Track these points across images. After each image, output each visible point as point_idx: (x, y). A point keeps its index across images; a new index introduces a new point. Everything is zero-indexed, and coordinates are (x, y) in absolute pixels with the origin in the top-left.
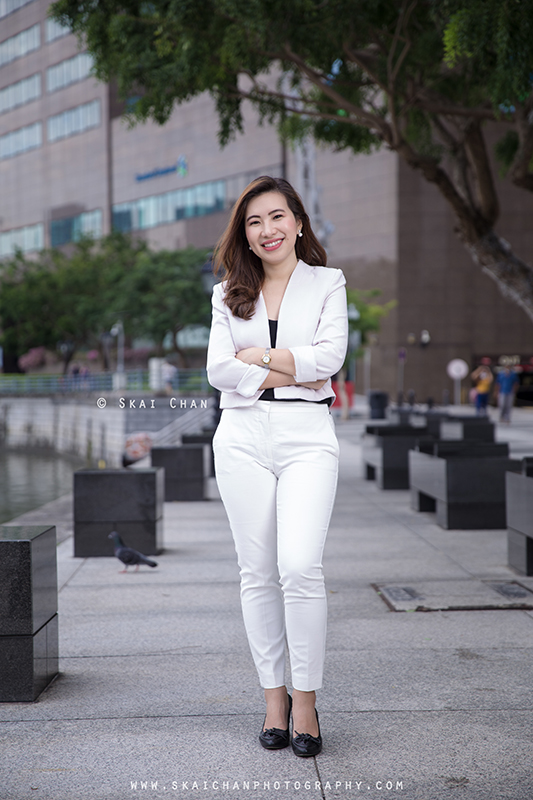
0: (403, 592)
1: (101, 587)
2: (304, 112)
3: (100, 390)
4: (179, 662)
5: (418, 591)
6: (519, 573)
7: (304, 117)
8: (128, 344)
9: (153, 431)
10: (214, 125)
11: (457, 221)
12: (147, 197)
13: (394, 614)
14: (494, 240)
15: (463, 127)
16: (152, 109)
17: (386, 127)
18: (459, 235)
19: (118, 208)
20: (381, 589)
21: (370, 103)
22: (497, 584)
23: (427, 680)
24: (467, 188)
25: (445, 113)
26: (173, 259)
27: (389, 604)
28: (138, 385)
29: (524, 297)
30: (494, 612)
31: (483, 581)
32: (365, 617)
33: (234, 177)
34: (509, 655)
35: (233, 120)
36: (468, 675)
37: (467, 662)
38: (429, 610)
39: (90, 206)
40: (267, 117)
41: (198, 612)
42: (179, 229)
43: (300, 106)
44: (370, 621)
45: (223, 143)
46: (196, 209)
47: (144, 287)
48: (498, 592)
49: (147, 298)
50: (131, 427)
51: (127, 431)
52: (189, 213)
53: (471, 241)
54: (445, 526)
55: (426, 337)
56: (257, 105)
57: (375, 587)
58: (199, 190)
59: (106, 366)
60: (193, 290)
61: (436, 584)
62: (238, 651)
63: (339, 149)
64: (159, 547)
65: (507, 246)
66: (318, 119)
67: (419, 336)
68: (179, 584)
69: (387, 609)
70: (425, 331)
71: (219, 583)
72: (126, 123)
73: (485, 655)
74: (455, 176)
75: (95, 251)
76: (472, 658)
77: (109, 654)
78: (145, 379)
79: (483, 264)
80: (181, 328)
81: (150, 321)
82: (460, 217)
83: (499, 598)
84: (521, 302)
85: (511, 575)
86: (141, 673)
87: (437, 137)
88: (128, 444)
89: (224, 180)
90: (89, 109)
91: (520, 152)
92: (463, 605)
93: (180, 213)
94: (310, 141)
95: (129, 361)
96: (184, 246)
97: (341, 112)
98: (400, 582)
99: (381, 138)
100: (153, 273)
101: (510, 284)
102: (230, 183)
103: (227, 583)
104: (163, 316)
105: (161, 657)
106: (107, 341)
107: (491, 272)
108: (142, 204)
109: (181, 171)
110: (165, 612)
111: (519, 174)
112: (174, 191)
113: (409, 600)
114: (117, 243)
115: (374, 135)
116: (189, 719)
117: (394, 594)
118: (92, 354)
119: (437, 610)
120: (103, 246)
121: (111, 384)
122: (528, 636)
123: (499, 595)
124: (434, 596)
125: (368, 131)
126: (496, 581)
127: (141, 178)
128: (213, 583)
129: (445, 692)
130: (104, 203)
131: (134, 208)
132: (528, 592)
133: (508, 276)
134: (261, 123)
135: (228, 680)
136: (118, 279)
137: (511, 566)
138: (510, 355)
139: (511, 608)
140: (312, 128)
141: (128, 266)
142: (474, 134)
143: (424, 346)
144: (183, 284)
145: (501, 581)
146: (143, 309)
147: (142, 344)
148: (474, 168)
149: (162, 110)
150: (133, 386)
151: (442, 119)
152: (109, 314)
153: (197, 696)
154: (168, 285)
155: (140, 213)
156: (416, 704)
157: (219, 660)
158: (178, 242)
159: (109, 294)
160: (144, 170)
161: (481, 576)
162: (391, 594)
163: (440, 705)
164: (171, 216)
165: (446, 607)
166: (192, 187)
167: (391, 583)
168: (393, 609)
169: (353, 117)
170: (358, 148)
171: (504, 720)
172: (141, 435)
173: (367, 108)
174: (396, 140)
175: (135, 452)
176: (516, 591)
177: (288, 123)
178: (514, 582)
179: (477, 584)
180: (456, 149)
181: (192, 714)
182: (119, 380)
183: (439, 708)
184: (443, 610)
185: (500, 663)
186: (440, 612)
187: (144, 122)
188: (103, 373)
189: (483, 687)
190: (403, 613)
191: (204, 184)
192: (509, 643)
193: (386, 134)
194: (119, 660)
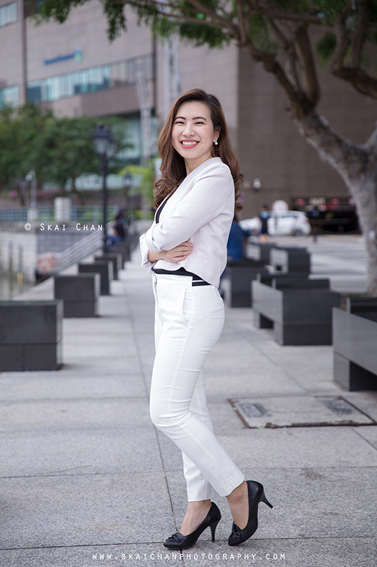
0: (254, 408)
1: (12, 402)
2: (171, 15)
3: (18, 220)
4: (73, 483)
5: (266, 407)
6: (343, 388)
7: (172, 19)
8: (39, 187)
9: (58, 252)
10: (104, 23)
11: (288, 102)
12: (53, 77)
13: (248, 431)
14: (316, 118)
15: (294, 29)
16: (54, 10)
17: (235, 28)
18: (290, 114)
19: (32, 84)
20: (236, 404)
21: (222, 9)
22: (327, 399)
23: (281, 504)
24: (296, 77)
25: (279, 18)
26: (72, 124)
27: (243, 421)
28: (46, 217)
29: (338, 161)
30: (329, 428)
31: (316, 397)
32: (225, 434)
33: (118, 63)
34: (346, 474)
35: (118, 20)
36: (315, 498)
37: (312, 482)
38: (276, 427)
39: (10, 83)
40: (144, 19)
41: (89, 429)
42: (77, 101)
43: (168, 10)
44: (229, 439)
45: (111, 38)
46: (89, 86)
47: (51, 144)
48: (329, 408)
49: (54, 153)
50: (42, 249)
51: (39, 252)
52: (84, 89)
53: (299, 118)
54: (281, 342)
55: (257, 184)
56: (136, 9)
57: (231, 402)
58: (91, 72)
59: (23, 202)
60: (87, 147)
61: (280, 400)
62: (122, 471)
63: (198, 45)
64: (59, 362)
65: (325, 122)
66: (182, 20)
67: (252, 183)
68: (75, 400)
69: (242, 426)
70: (257, 179)
71: (107, 398)
72: (34, 22)
73: (326, 475)
74: (287, 67)
75: (14, 117)
76: (316, 479)
77: (14, 474)
78: (52, 212)
79: (307, 136)
80: (78, 175)
81: (55, 169)
82: (291, 99)
83: (331, 415)
84: (335, 166)
85: (337, 391)
86: (40, 496)
87: (273, 36)
88: (39, 262)
89: (110, 65)
90: (9, 8)
91: (337, 49)
92: (303, 422)
93: (77, 89)
94: (175, 38)
95: (40, 199)
96: (80, 114)
97: (200, 16)
98: (251, 398)
99: (232, 36)
100: (57, 135)
101: (328, 151)
102: (114, 67)
103: (113, 398)
104: (65, 166)
105: (58, 478)
106: (24, 185)
107: (313, 142)
108: (49, 82)
109: (78, 58)
110: (61, 428)
111: (336, 67)
112: (73, 72)
113: (260, 416)
114: (30, 111)
115: (225, 34)
116: (80, 549)
117: (247, 410)
118: (12, 194)
119: (282, 427)
120: (20, 113)
121: (26, 216)
122: (358, 454)
123: (330, 412)
124: (279, 412)
125: (220, 30)
126: (326, 396)
127: (48, 62)
128: (101, 398)
129: (298, 517)
130: (20, 81)
131: (43, 85)
132: (352, 408)
133: (326, 145)
134: (139, 23)
135: (114, 504)
136: (31, 138)
137: (336, 381)
138: (317, 197)
139: (342, 425)
140: (178, 28)
141: (39, 128)
142: (302, 34)
143: (256, 190)
144: (80, 143)
145: (330, 397)
146: (50, 161)
147: (50, 187)
148: (301, 61)
149: (61, 11)
150: (43, 218)
151: (277, 22)
152: (25, 164)
153: (88, 522)
154: (68, 144)
155: (47, 88)
156: (274, 531)
157: (107, 481)
158: (76, 111)
159: (24, 149)
160: (50, 56)
161: (314, 391)
162: (244, 411)
163: (295, 532)
164: (70, 91)
165: (290, 424)
166: (86, 70)
167: (243, 398)
168: (247, 426)
169: (209, 19)
170: (213, 44)
171: (350, 550)
172: (48, 255)
173: (220, 13)
174: (244, 39)
175: (44, 268)
176: (343, 407)
177: (159, 24)
178: (340, 398)
179: (312, 400)
180: (288, 46)
181: (82, 543)
182: (32, 214)
183: (294, 536)
184: (287, 427)
185: (339, 484)
186: (285, 429)
187: (48, 21)
188: (21, 208)
189: (328, 511)
190: (255, 430)
191: (95, 67)
192: (344, 462)
193: (236, 33)
194: (22, 481)
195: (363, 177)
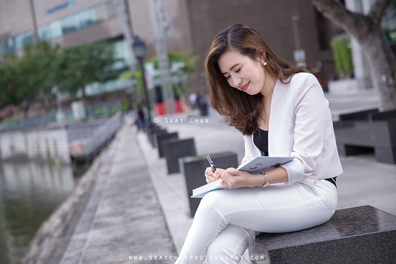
47: (63, 66)
49: (66, 72)
50: (72, 138)
75: (33, 52)
80: (86, 84)
100: (67, 59)
102: (99, 9)
104: (75, 80)
109: (71, 6)
121: (55, 118)
127: (50, 12)
130: (32, 26)
136: (48, 64)
146: (64, 77)
152: (47, 83)
160: (51, 7)
166: (78, 12)
182: (60, 116)
191: (84, 10)
195: (370, 36)
